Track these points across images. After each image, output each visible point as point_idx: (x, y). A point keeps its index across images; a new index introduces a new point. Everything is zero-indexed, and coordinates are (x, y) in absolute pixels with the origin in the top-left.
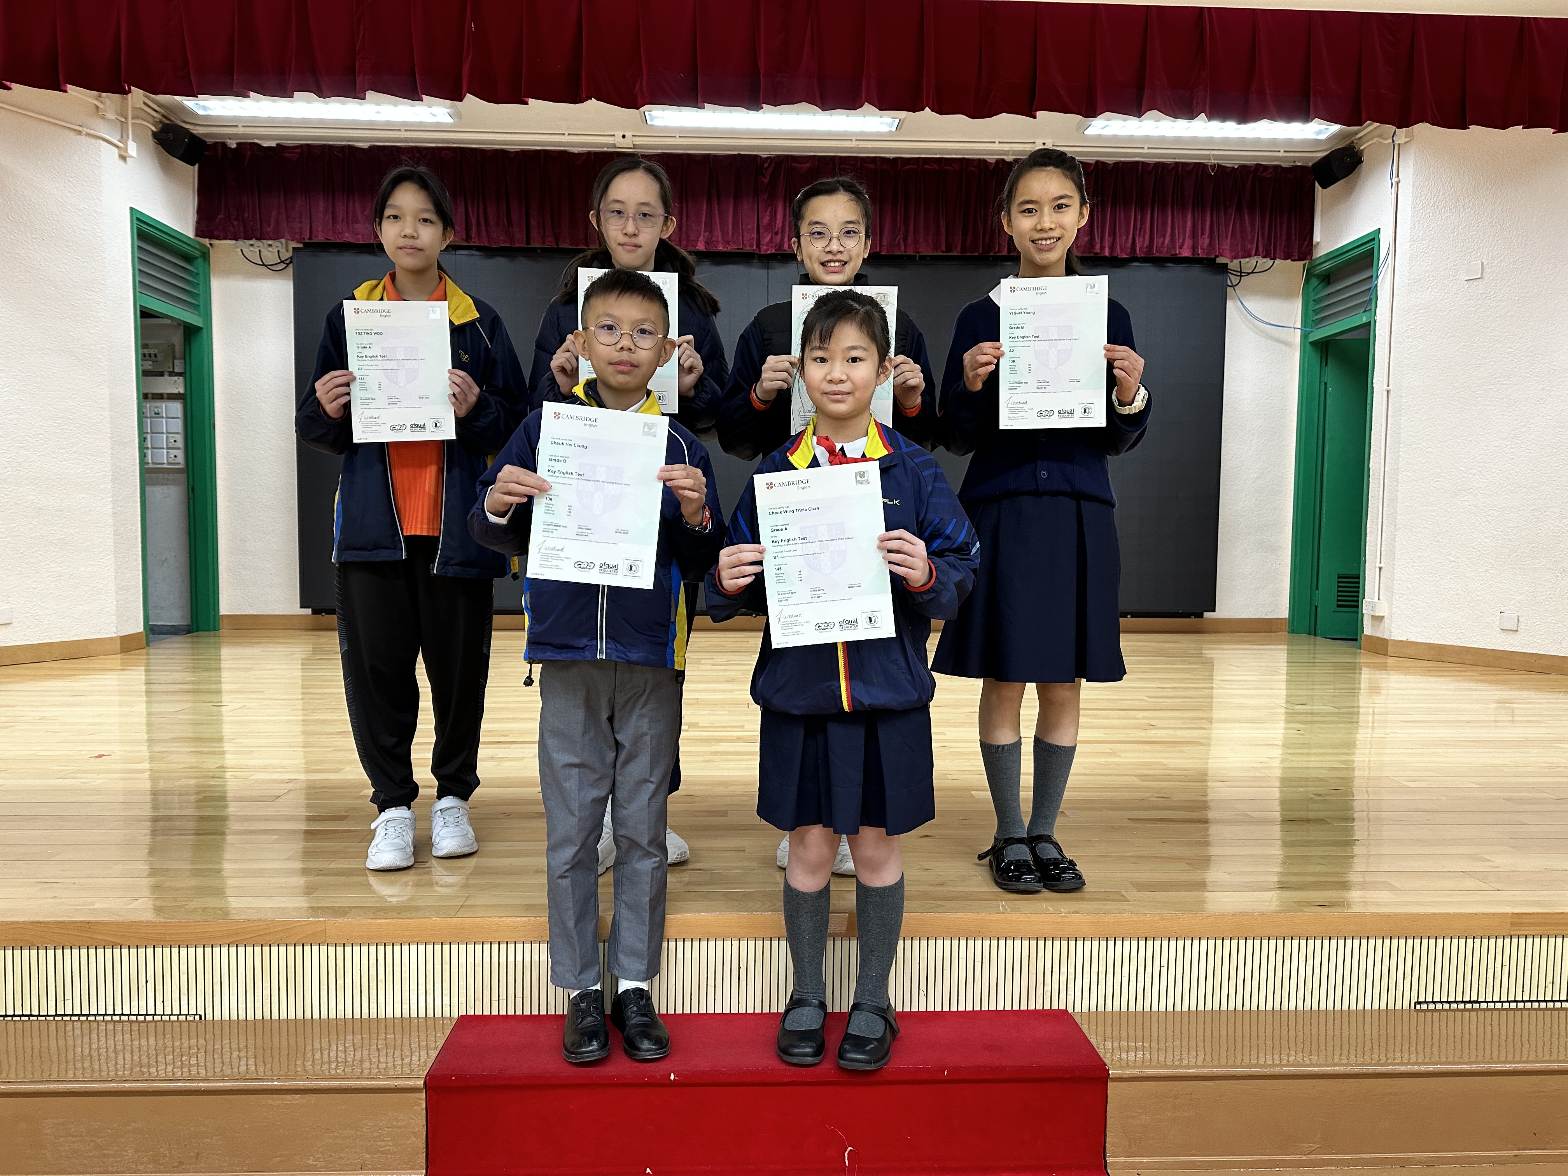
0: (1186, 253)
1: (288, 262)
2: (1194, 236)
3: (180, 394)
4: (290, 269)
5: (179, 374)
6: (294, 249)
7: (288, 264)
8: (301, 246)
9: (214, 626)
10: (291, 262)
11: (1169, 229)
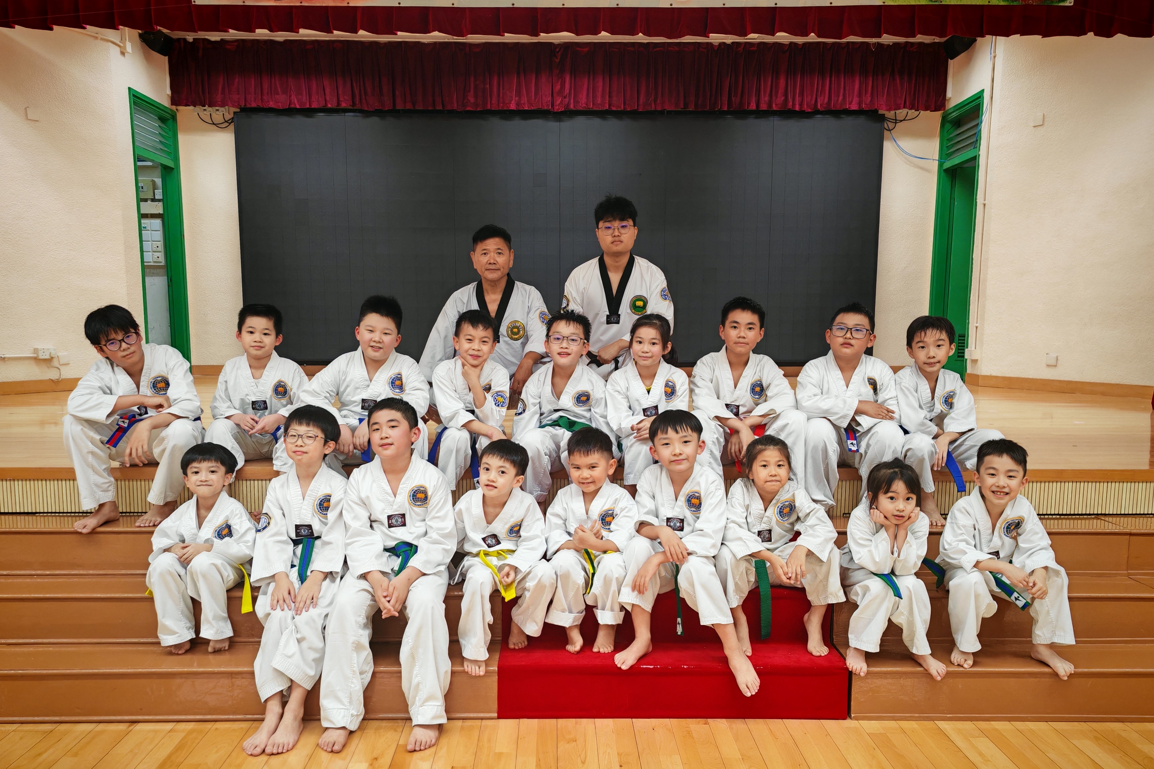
0: (854, 107)
1: (230, 121)
2: (860, 95)
3: (160, 213)
4: (232, 126)
5: (159, 200)
6: (235, 113)
7: (230, 123)
8: (238, 110)
10: (232, 122)
11: (842, 91)
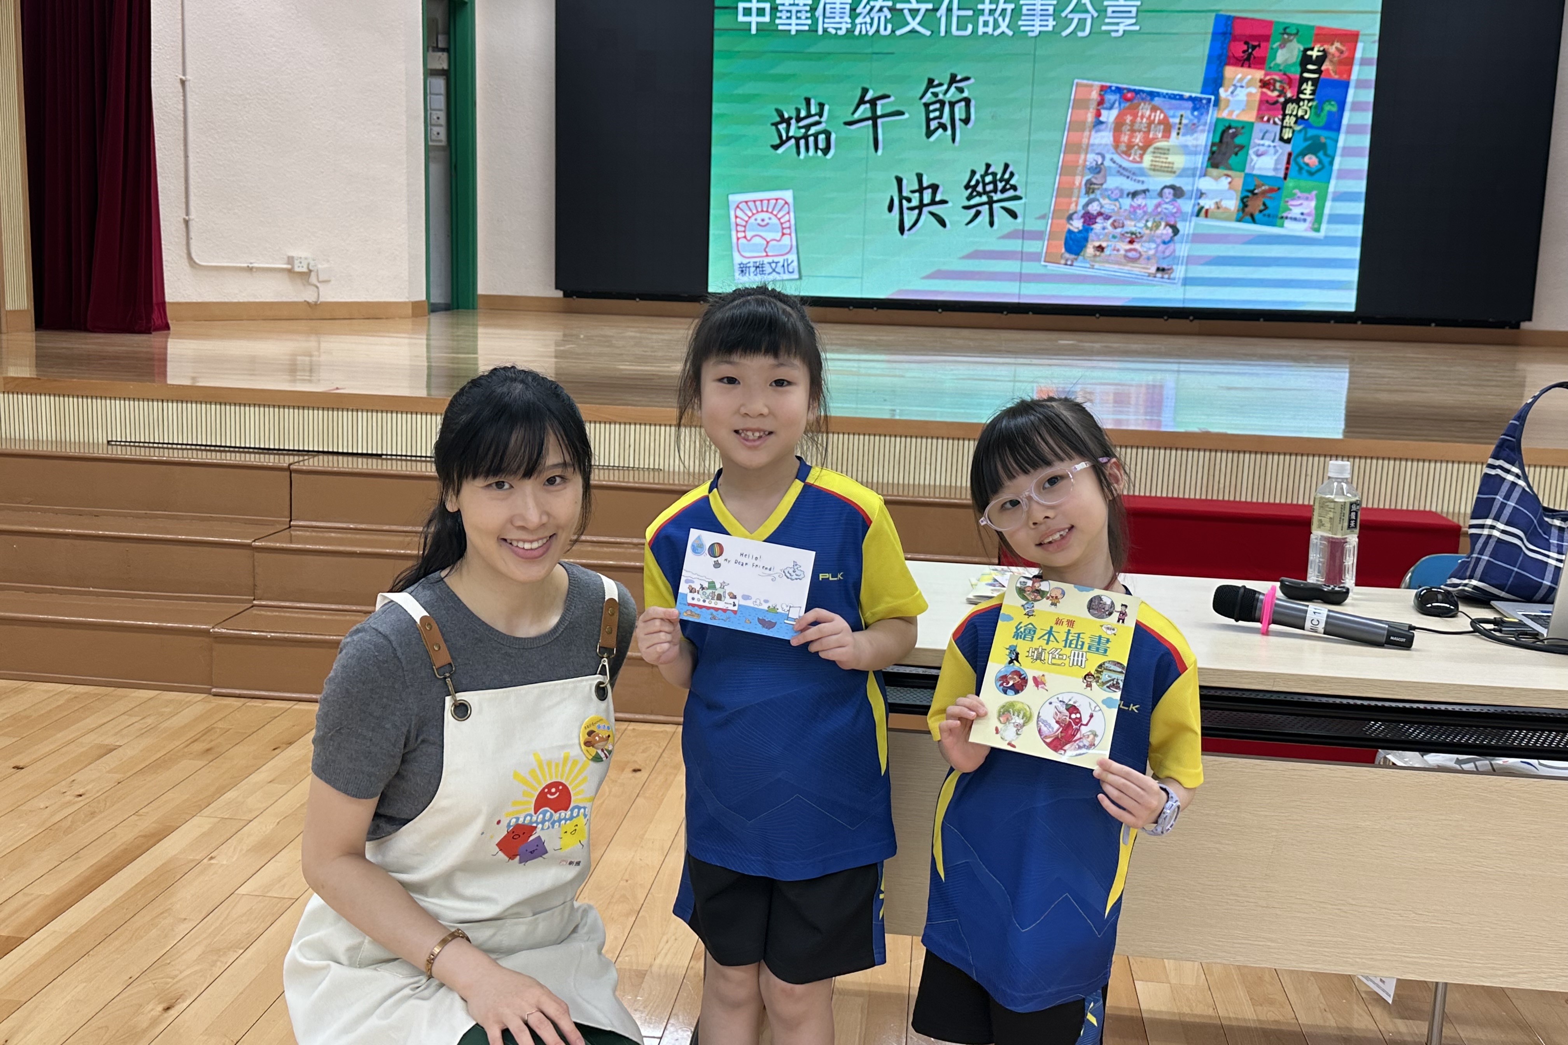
3: (443, 70)
5: (443, 50)
9: (473, 305)
